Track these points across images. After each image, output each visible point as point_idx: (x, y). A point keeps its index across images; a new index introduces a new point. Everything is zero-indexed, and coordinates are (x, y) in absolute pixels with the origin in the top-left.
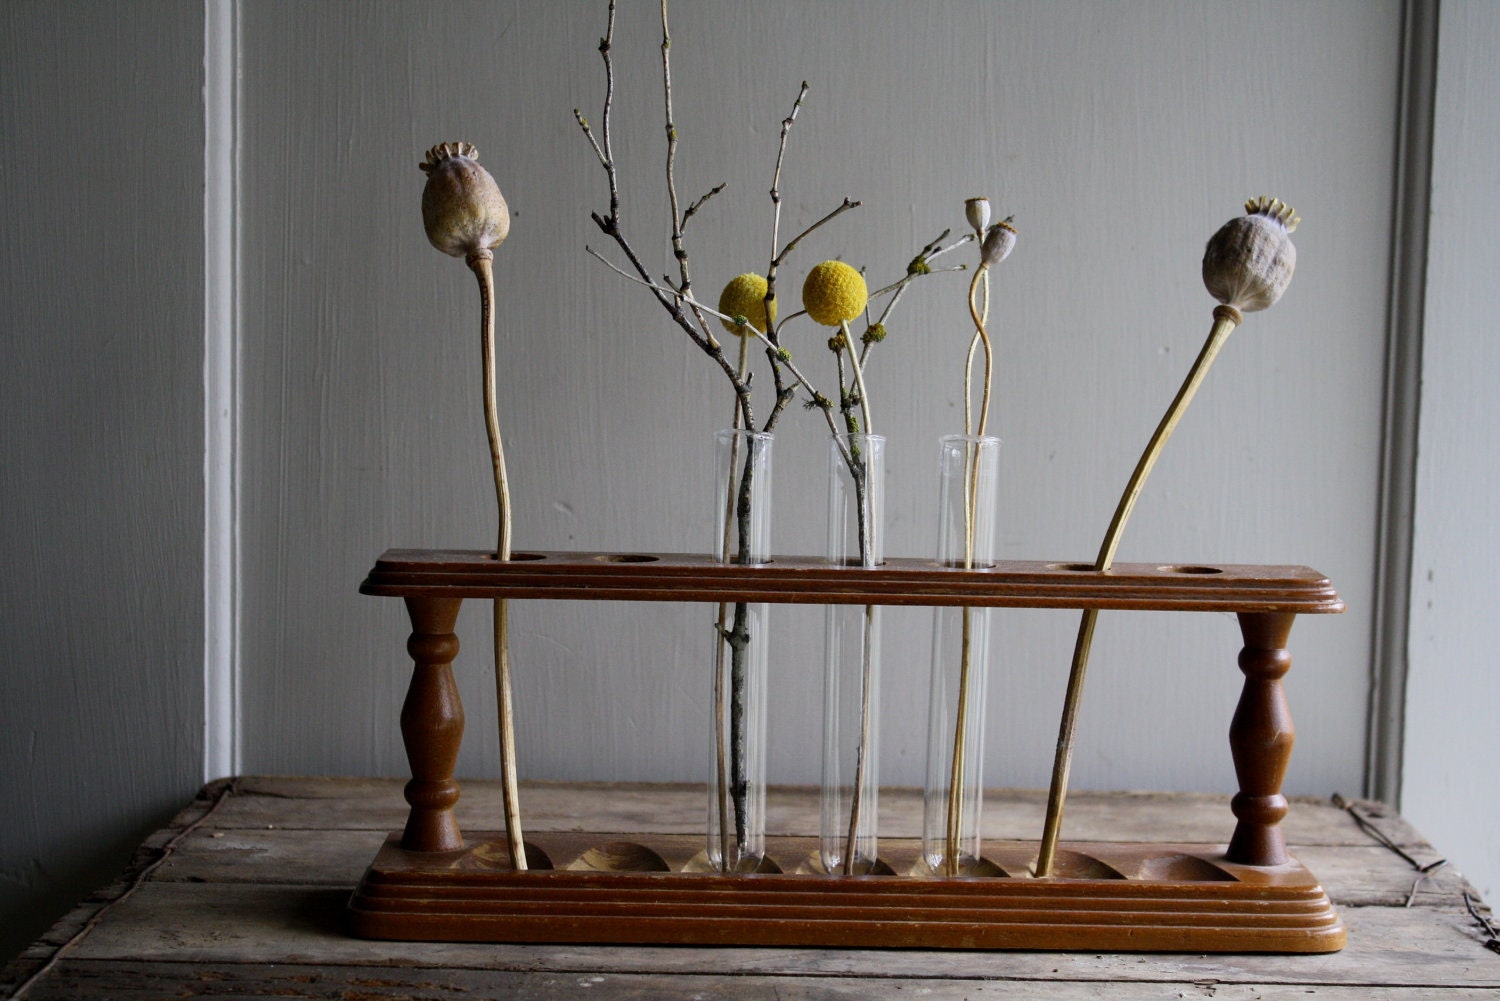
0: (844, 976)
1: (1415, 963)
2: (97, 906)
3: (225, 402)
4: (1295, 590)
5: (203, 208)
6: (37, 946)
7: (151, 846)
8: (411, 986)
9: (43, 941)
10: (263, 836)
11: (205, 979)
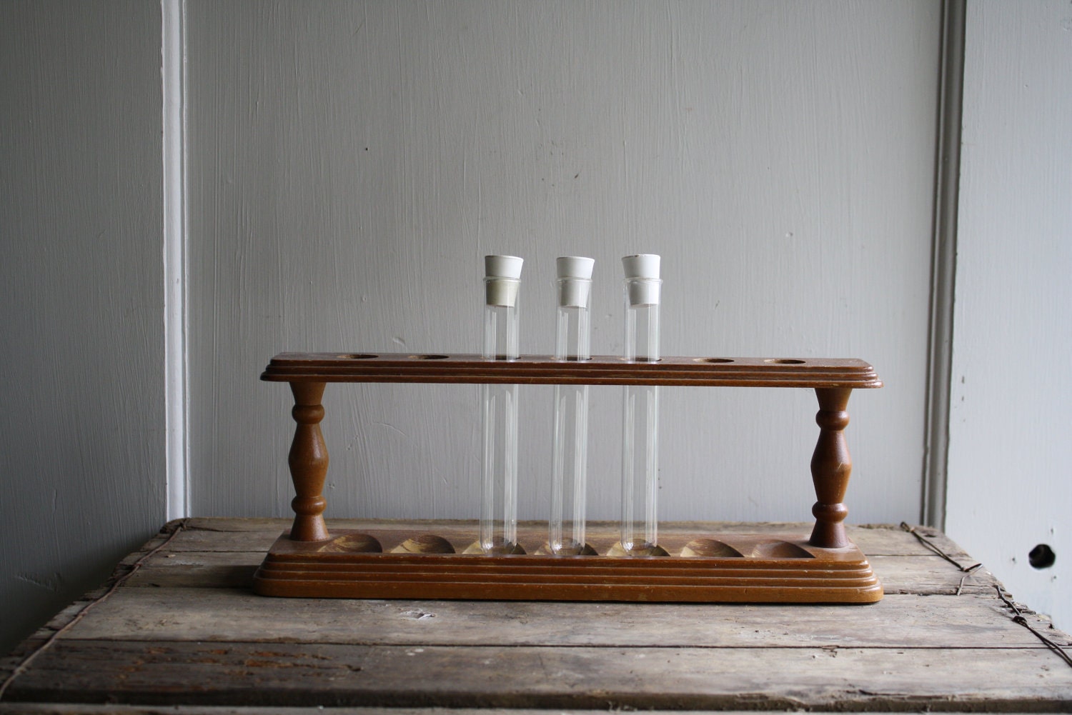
0: (586, 646)
1: (968, 633)
2: (85, 603)
3: (178, 274)
4: (850, 373)
5: (162, 147)
6: (42, 631)
7: (126, 563)
8: (292, 656)
9: (47, 627)
10: (201, 556)
11: (153, 652)
